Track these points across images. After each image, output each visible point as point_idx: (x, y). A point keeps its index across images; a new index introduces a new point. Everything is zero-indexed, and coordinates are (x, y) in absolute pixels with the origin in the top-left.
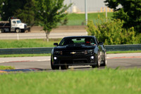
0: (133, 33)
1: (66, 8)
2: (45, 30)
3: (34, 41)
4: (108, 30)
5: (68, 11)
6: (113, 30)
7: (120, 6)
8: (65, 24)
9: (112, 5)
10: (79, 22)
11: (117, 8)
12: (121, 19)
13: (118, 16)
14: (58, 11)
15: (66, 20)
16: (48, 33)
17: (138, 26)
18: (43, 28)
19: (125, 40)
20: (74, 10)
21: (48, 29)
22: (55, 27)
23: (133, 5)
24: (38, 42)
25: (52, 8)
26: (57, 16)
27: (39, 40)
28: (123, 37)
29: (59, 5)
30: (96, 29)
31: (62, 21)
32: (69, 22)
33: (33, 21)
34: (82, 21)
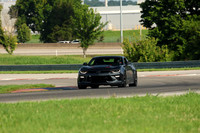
0: (167, 50)
1: (103, 26)
4: (143, 47)
5: (105, 28)
6: (147, 47)
7: (154, 25)
8: (101, 41)
9: (147, 24)
10: (114, 39)
11: (152, 26)
12: (156, 38)
13: (153, 34)
14: (95, 29)
15: (102, 37)
16: (85, 49)
19: (159, 57)
20: (110, 27)
21: (85, 46)
22: (91, 44)
23: (167, 24)
25: (89, 26)
28: (157, 54)
29: (96, 23)
31: (99, 38)
32: (106, 39)
33: (70, 38)
34: (117, 38)
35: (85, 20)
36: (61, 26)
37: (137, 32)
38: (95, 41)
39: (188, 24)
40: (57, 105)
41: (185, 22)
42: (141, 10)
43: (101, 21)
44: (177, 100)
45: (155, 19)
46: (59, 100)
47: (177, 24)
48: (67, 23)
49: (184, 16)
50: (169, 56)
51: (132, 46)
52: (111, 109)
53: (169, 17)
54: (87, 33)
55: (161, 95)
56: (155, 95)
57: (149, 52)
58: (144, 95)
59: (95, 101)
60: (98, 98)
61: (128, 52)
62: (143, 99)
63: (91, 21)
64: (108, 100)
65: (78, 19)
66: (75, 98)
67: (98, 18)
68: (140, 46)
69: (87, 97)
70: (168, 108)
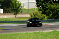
0: (45, 16)
1: (22, 7)
2: (15, 14)
3: (11, 19)
5: (23, 8)
6: (38, 15)
8: (22, 12)
9: (38, 6)
10: (26, 12)
11: (40, 7)
12: (41, 11)
13: (40, 10)
14: (19, 8)
15: (22, 11)
16: (16, 15)
17: (47, 13)
18: (14, 14)
19: (42, 18)
20: (25, 7)
21: (16, 14)
22: (18, 14)
23: (45, 6)
24: (12, 19)
25: (17, 7)
26: (19, 10)
27: (13, 18)
28: (42, 17)
29: (20, 6)
30: (32, 14)
31: (21, 11)
32: (23, 12)
33: (10, 11)
34: (27, 11)
35: (16, 5)
36: (7, 7)
37: (35, 9)
38: (20, 12)
39: (53, 6)
40: (6, 36)
41: (51, 6)
42: (36, 1)
43: (22, 5)
44: (50, 33)
45: (41, 5)
46: (7, 34)
47: (49, 6)
48: (9, 6)
49: (51, 3)
50: (46, 18)
51: (33, 14)
52: (26, 37)
53: (46, 4)
54: (16, 10)
55: (44, 31)
56: (42, 31)
57: (39, 16)
58: (38, 32)
59: (20, 34)
60: (21, 33)
61: (31, 16)
62: (38, 33)
63: (18, 5)
64: (25, 33)
65: (13, 5)
66: (13, 33)
67: (20, 4)
68: (36, 14)
69: (17, 33)
70: (47, 36)
